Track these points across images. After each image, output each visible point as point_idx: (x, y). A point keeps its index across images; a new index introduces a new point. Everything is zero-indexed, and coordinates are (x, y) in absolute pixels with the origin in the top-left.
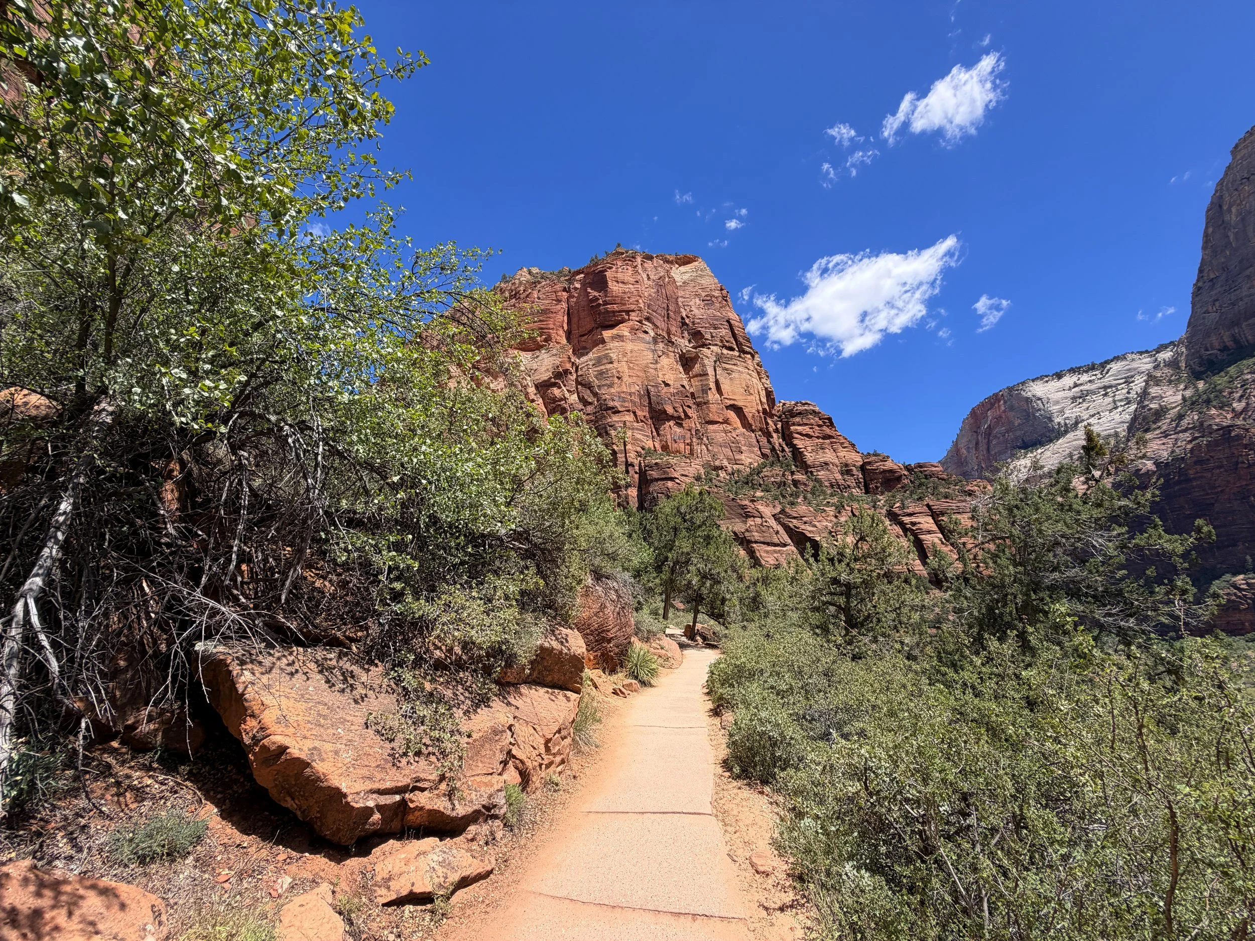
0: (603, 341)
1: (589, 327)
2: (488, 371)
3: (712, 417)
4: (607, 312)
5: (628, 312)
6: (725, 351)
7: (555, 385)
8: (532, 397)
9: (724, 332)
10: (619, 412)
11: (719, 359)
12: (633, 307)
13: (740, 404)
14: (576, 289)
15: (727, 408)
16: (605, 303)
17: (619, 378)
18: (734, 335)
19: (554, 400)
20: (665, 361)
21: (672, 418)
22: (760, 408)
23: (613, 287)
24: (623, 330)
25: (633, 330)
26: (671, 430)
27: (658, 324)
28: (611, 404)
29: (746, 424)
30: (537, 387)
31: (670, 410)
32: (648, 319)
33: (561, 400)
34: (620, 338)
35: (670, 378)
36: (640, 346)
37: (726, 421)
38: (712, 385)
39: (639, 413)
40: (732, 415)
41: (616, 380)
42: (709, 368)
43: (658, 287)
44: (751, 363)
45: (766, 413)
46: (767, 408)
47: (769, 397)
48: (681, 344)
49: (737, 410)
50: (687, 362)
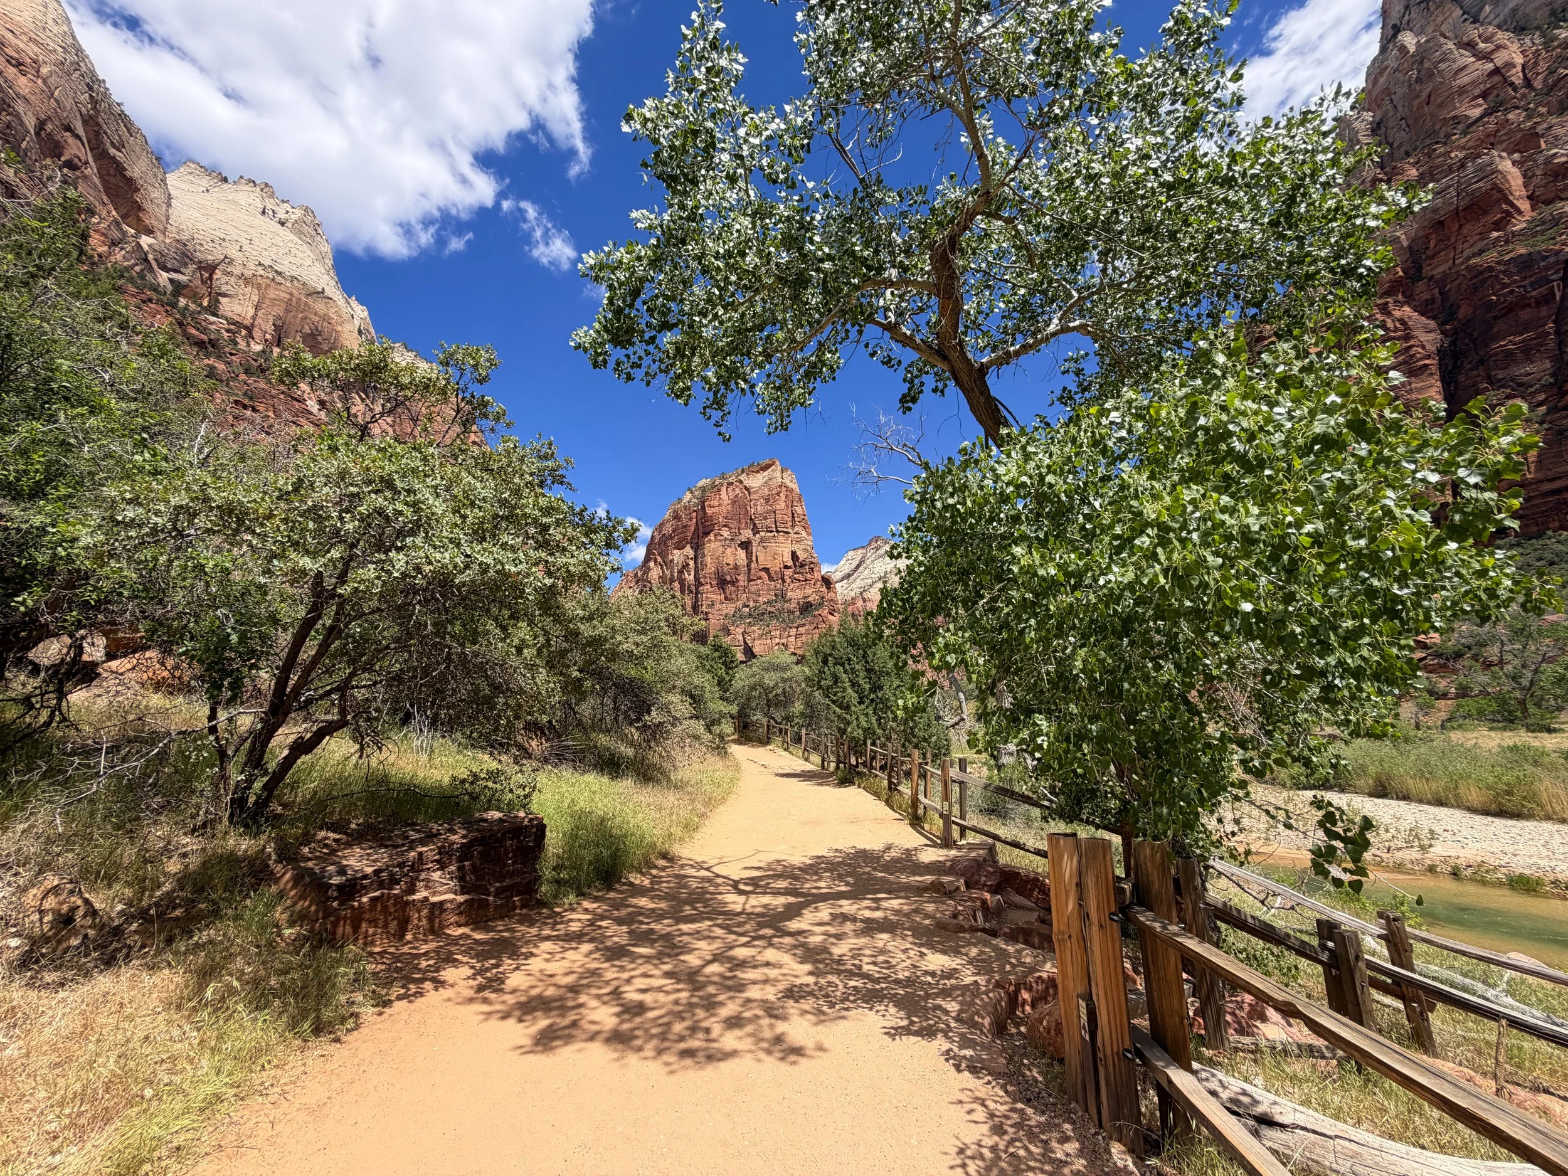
3: (751, 577)
6: (768, 534)
9: (769, 522)
11: (762, 541)
13: (768, 566)
15: (760, 570)
18: (776, 521)
20: (729, 551)
21: (729, 582)
22: (782, 565)
23: (709, 511)
24: (712, 537)
25: (716, 535)
26: (730, 588)
27: (732, 526)
29: (771, 579)
31: (728, 578)
32: (725, 526)
34: (710, 541)
35: (731, 560)
36: (718, 544)
37: (760, 578)
38: (754, 558)
39: (713, 583)
40: (764, 574)
42: (755, 548)
43: (734, 502)
44: (781, 538)
45: (786, 567)
46: (790, 563)
47: (794, 556)
48: (747, 534)
49: (766, 570)
50: (746, 545)
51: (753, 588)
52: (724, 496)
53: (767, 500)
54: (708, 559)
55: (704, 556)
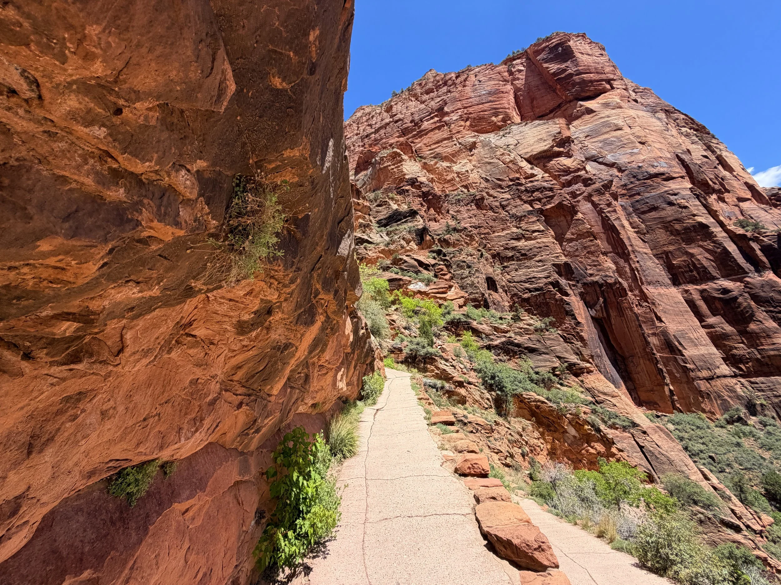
0: (590, 111)
1: (552, 104)
2: (438, 157)
4: (584, 81)
5: (609, 81)
7: (559, 154)
8: (530, 172)
10: (673, 178)
12: (612, 76)
14: (520, 71)
16: (579, 73)
17: (642, 143)
19: (567, 171)
23: (584, 59)
24: (611, 98)
28: (653, 171)
30: (528, 161)
33: (578, 170)
34: (613, 105)
36: (640, 113)
41: (641, 146)
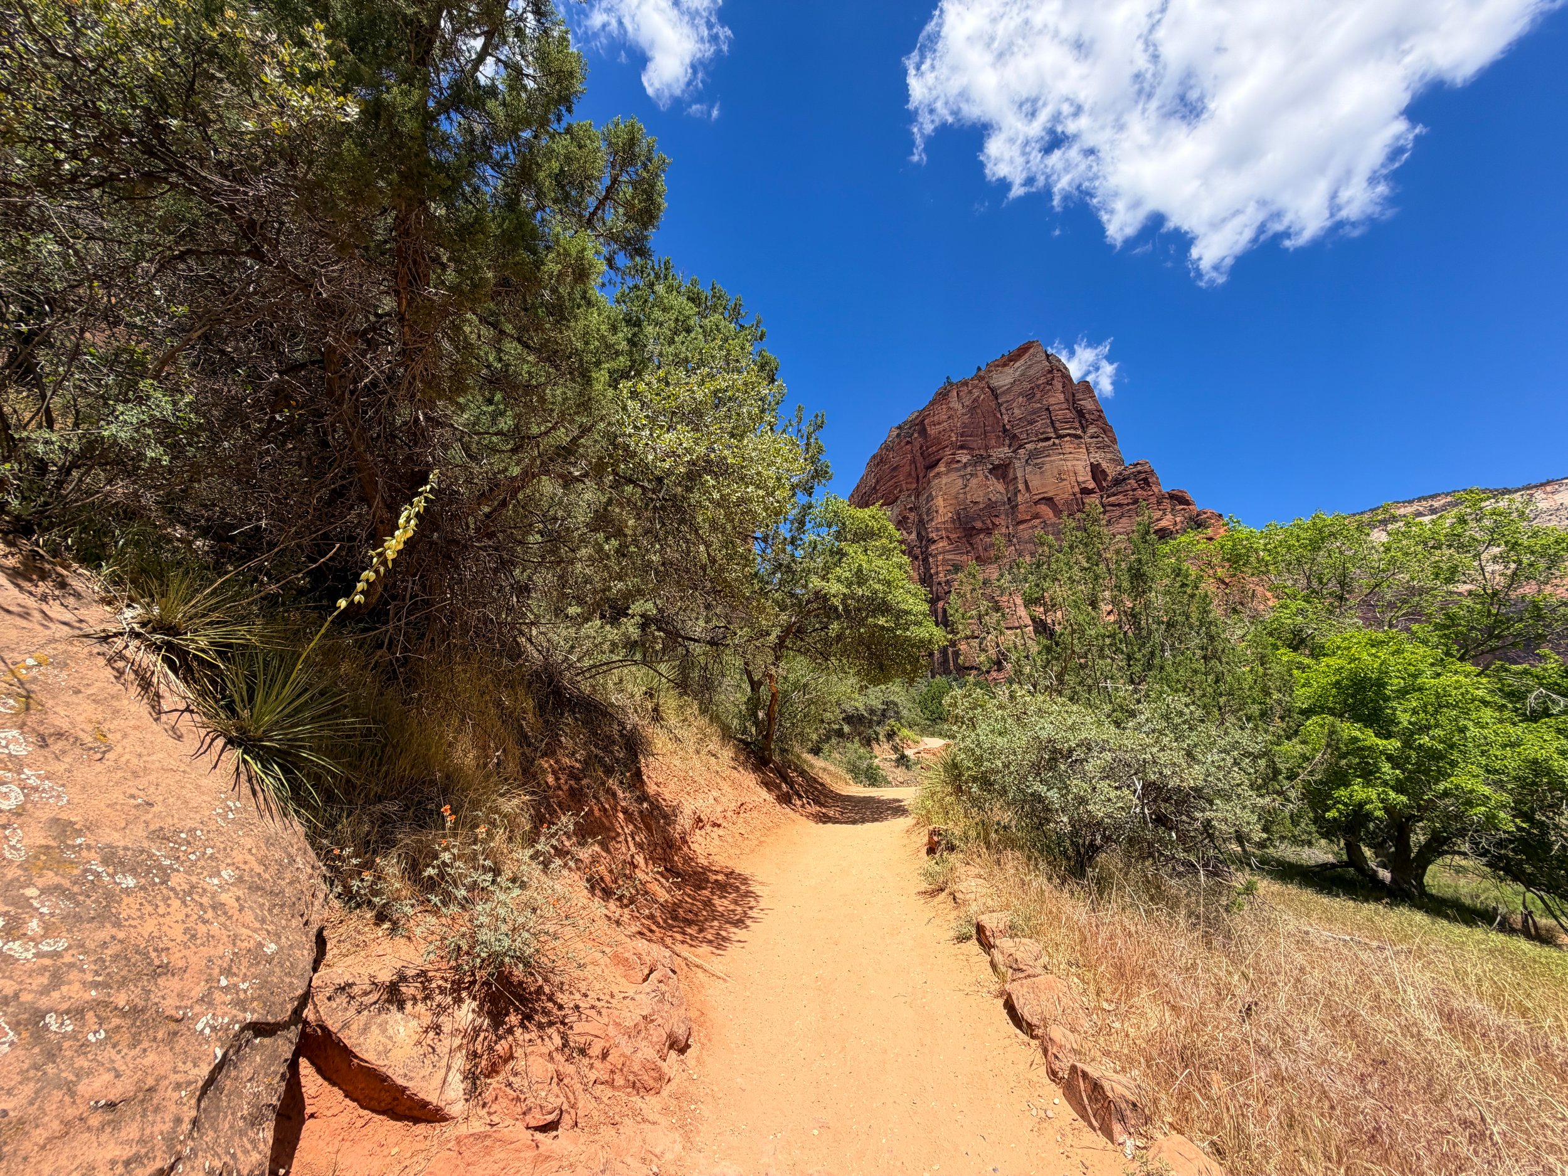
0: (930, 481)
1: (924, 470)
3: (1020, 517)
4: (931, 454)
5: (943, 449)
6: (1041, 444)
9: (1042, 423)
11: (1031, 457)
12: (947, 443)
13: (1049, 495)
15: (1036, 503)
16: (929, 446)
17: (937, 512)
18: (1052, 422)
20: (974, 482)
21: (981, 531)
22: (1077, 489)
23: (932, 431)
24: (942, 468)
25: (948, 464)
26: (983, 541)
27: (974, 445)
29: (1058, 512)
31: (978, 525)
32: (962, 447)
34: (938, 475)
35: (979, 496)
36: (954, 476)
37: (1036, 516)
38: (1021, 486)
39: (953, 536)
40: (1044, 509)
42: (1019, 470)
43: (972, 410)
44: (1068, 445)
45: (1086, 491)
46: (1091, 485)
47: (1097, 471)
48: (1001, 453)
49: (1049, 501)
50: (1001, 471)
51: (1026, 536)
52: (955, 404)
53: (1030, 396)
54: (939, 502)
55: (930, 498)
